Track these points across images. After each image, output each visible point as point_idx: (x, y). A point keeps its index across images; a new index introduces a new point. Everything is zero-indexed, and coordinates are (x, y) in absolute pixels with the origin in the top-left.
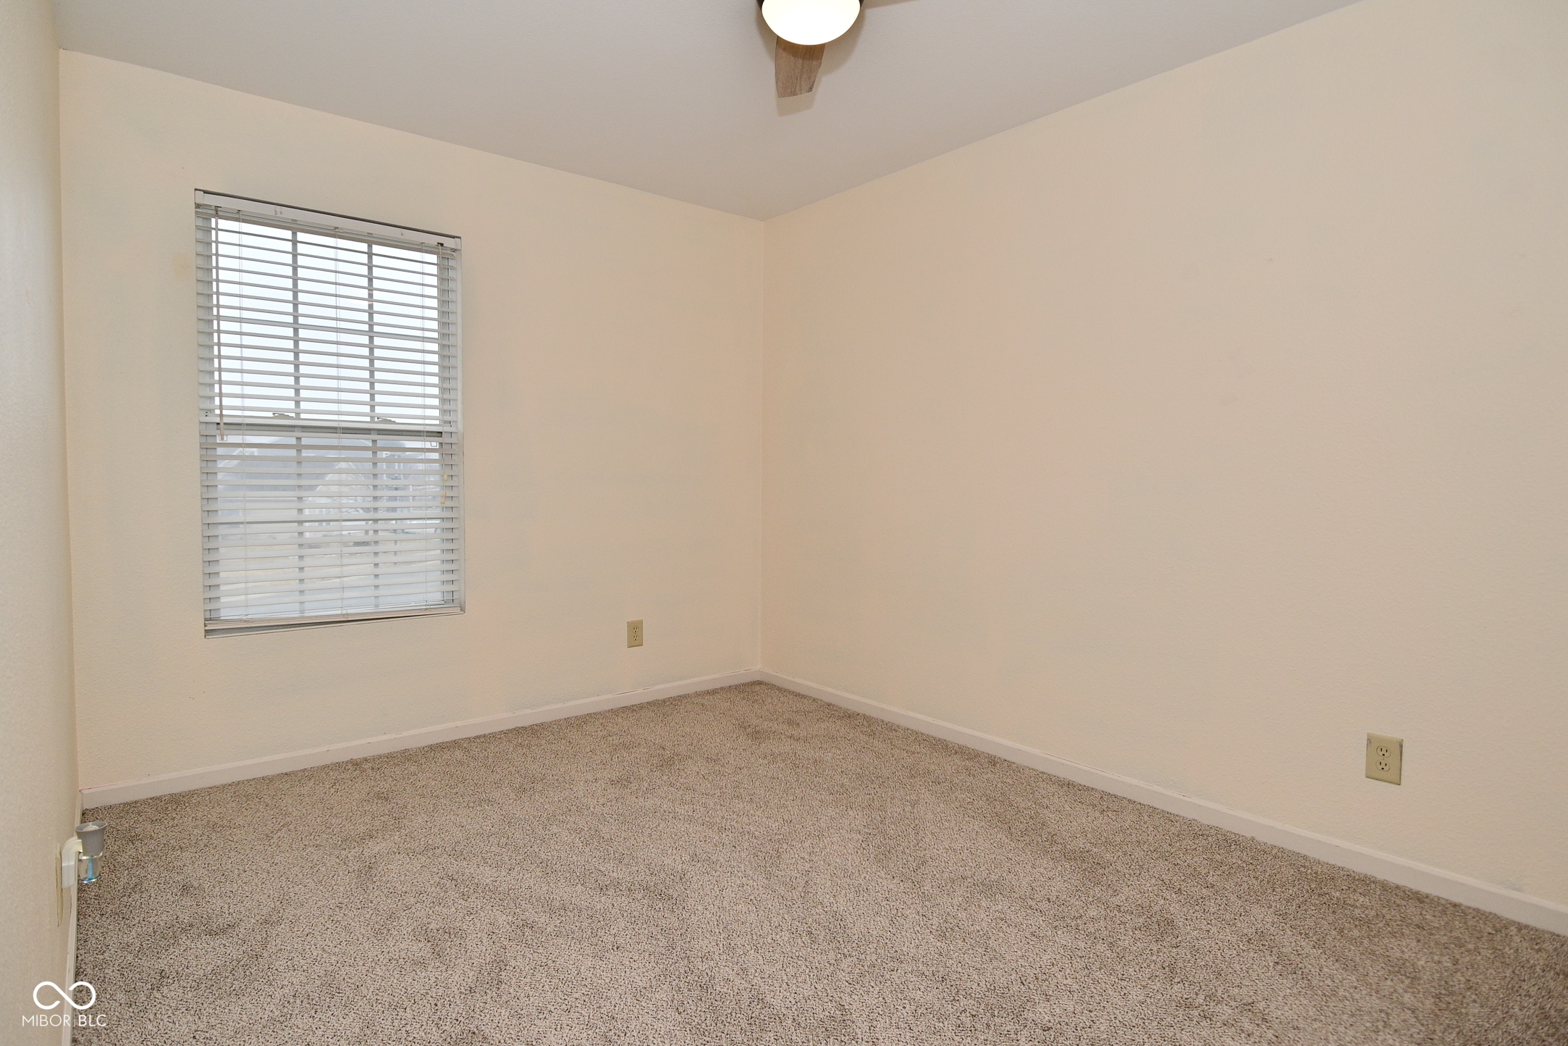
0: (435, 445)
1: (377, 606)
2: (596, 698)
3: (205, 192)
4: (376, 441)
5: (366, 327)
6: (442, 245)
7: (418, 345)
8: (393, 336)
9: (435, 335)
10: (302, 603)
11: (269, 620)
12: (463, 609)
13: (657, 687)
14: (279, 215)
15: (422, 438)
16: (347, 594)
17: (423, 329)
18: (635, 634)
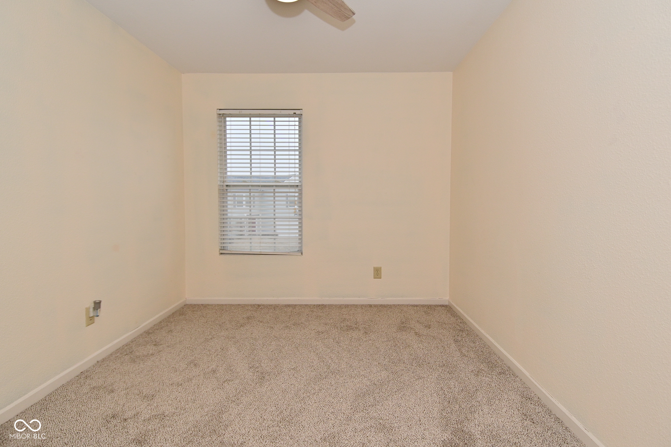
0: (297, 190)
1: (275, 250)
2: (358, 299)
3: (220, 110)
4: (275, 189)
5: (273, 148)
6: (295, 113)
7: (287, 153)
8: (284, 150)
9: (298, 148)
10: (251, 247)
11: (241, 251)
12: (302, 254)
13: (388, 299)
14: (241, 113)
15: (288, 188)
16: (262, 245)
17: (289, 147)
18: (377, 273)
